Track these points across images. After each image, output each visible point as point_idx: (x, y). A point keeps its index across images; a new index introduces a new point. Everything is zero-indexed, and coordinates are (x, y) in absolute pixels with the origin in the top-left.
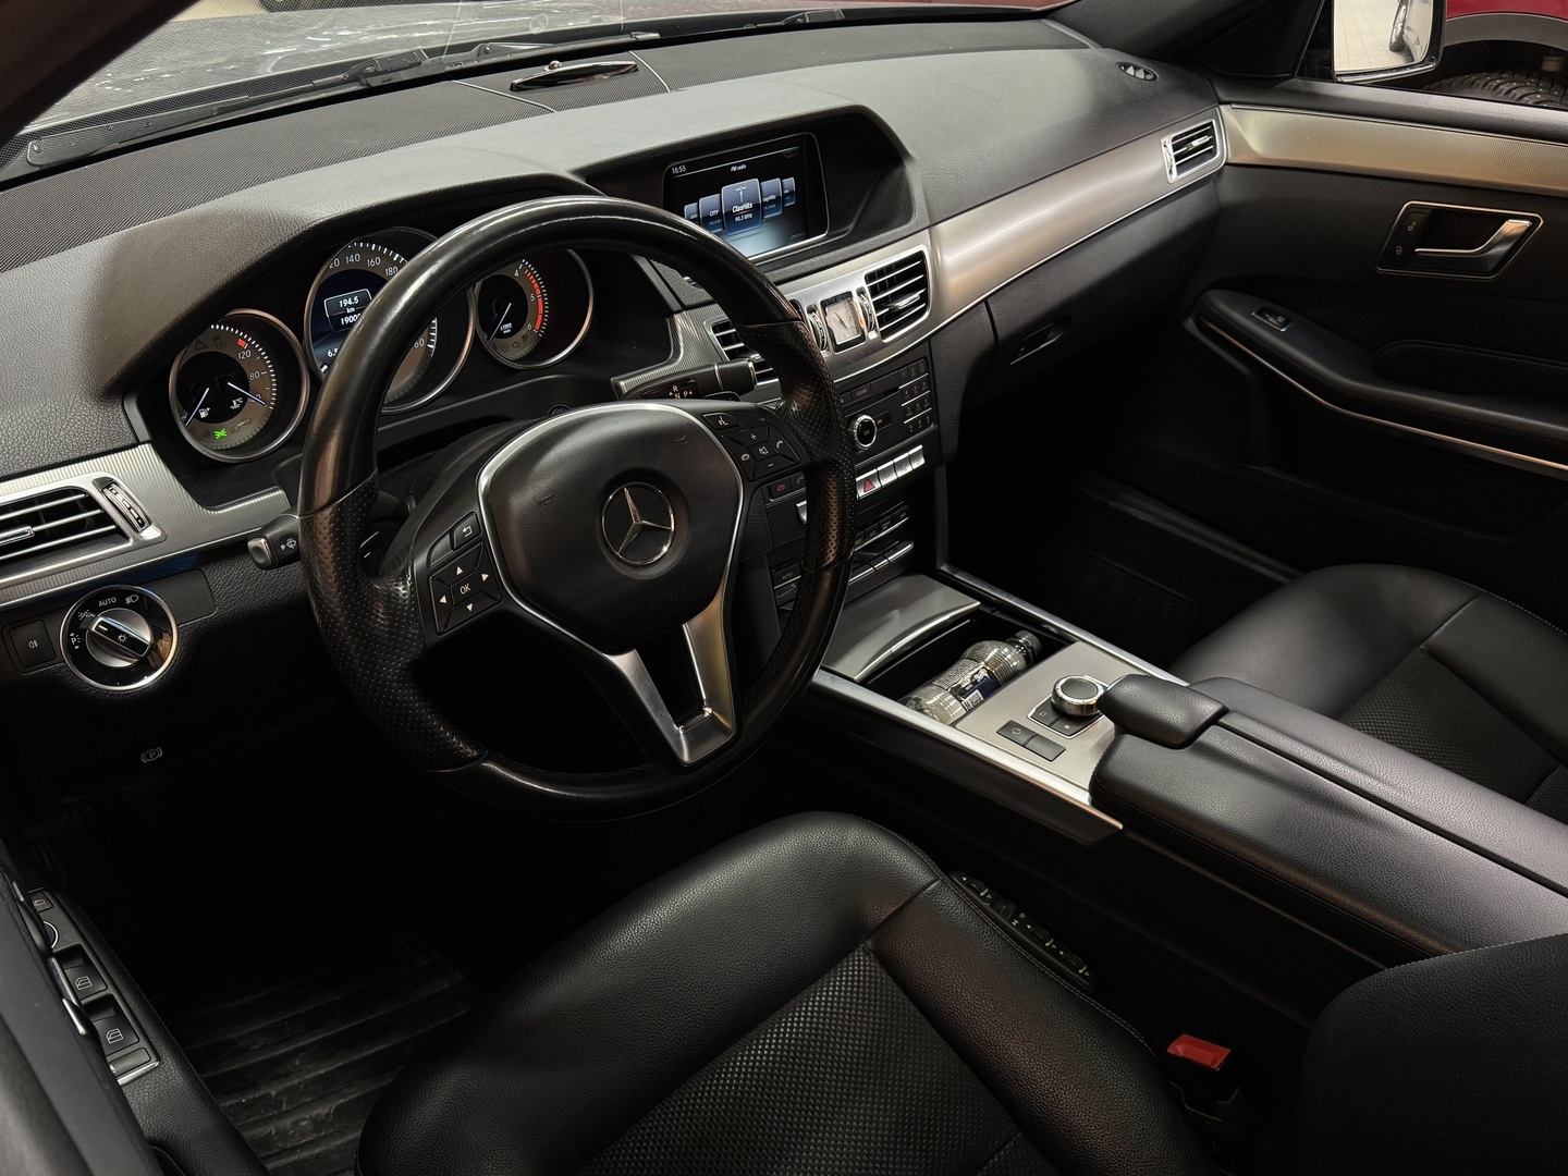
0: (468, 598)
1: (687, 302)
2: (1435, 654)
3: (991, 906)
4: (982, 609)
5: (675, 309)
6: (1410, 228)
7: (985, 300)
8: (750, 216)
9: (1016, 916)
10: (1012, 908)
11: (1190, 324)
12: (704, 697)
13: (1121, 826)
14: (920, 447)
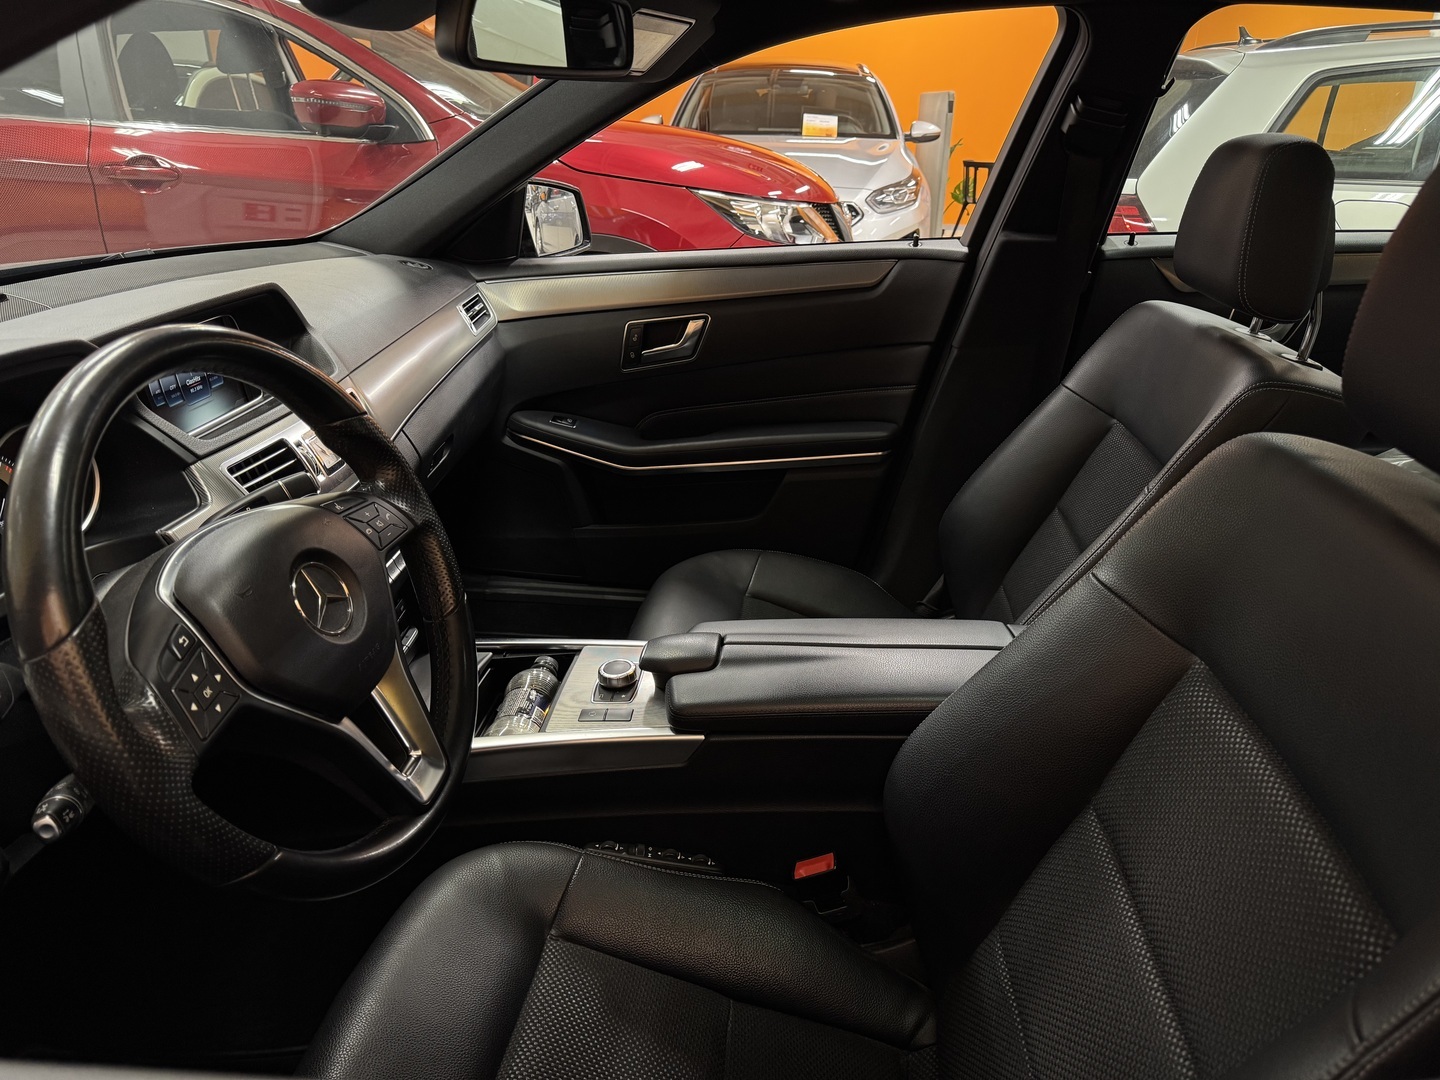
0: (213, 700)
1: (200, 452)
2: (755, 596)
3: (628, 853)
4: (495, 658)
5: (190, 461)
6: (635, 339)
7: (401, 430)
8: (201, 387)
9: (647, 852)
10: (642, 847)
11: (507, 441)
12: (408, 745)
13: (702, 737)
14: (399, 552)
